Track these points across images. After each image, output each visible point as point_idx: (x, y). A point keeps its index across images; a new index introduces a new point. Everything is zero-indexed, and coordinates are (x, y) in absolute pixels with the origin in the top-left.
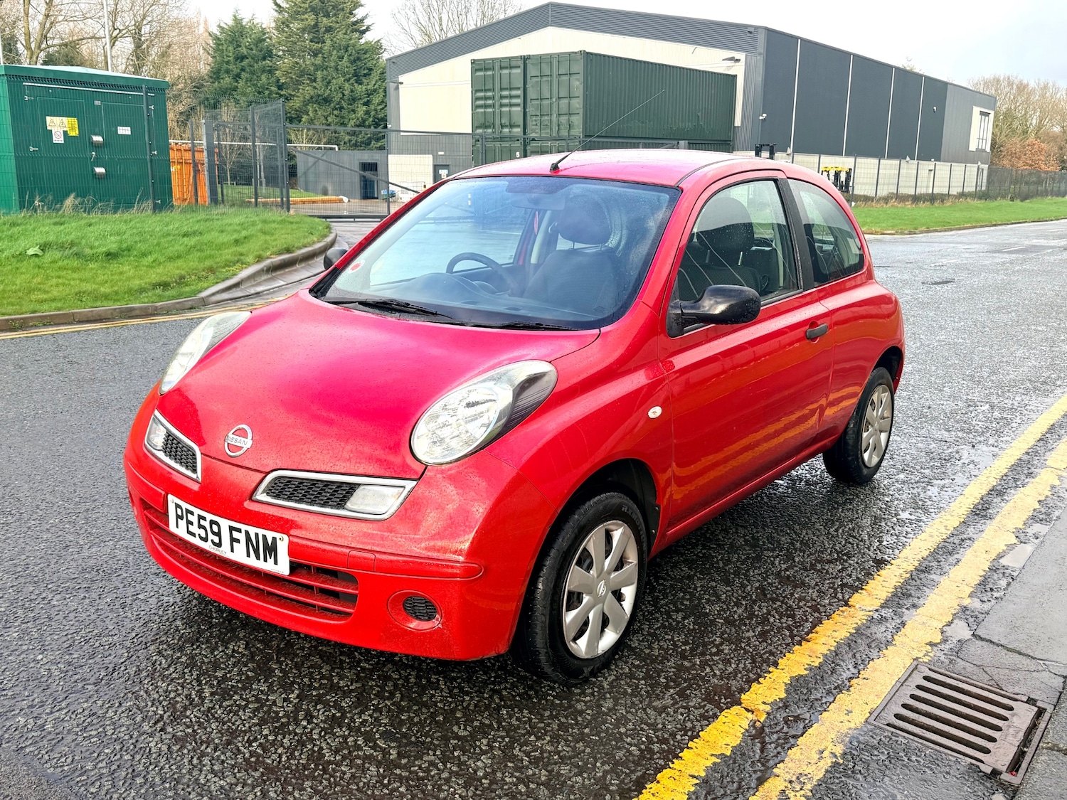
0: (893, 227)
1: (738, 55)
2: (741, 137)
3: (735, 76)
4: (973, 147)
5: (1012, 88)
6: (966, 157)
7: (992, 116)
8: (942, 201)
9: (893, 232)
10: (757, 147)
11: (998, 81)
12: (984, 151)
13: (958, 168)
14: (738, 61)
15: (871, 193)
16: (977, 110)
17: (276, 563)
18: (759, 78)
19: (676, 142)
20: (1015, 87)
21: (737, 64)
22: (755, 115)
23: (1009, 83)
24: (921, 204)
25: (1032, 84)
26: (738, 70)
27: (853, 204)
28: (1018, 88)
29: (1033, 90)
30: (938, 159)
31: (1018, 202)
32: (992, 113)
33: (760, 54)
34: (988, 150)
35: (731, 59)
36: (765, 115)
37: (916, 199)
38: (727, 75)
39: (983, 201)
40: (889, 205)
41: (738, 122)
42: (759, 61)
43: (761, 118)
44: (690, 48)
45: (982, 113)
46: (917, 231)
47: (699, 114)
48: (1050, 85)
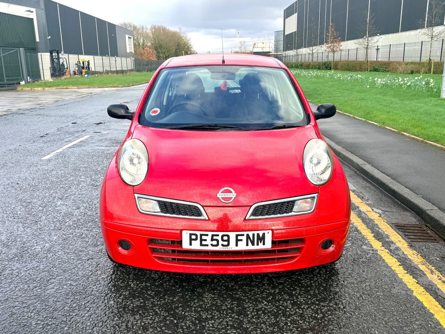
0: (121, 84)
1: (32, 9)
2: (40, 47)
3: (32, 19)
4: (128, 51)
5: (131, 28)
6: (127, 56)
7: (132, 38)
8: (126, 73)
9: (122, 86)
10: (50, 51)
11: (126, 24)
12: (132, 52)
13: (124, 59)
14: (32, 12)
15: (101, 70)
16: (127, 36)
17: (264, 244)
18: (44, 20)
19: (18, 49)
20: (132, 27)
21: (32, 13)
22: (45, 37)
23: (130, 25)
24: (119, 75)
25: (138, 27)
26: (33, 16)
27: (96, 75)
28: (133, 27)
29: (139, 29)
30: (117, 56)
31: (149, 72)
32: (132, 37)
33: (43, 9)
34: (133, 52)
35: (29, 11)
36: (50, 37)
37: (117, 72)
38: (28, 18)
39: (139, 73)
40: (109, 75)
41: (38, 40)
42: (43, 13)
43: (48, 38)
44: (7, 5)
45: (129, 38)
46: (130, 85)
47: (20, 36)
48: (144, 27)
